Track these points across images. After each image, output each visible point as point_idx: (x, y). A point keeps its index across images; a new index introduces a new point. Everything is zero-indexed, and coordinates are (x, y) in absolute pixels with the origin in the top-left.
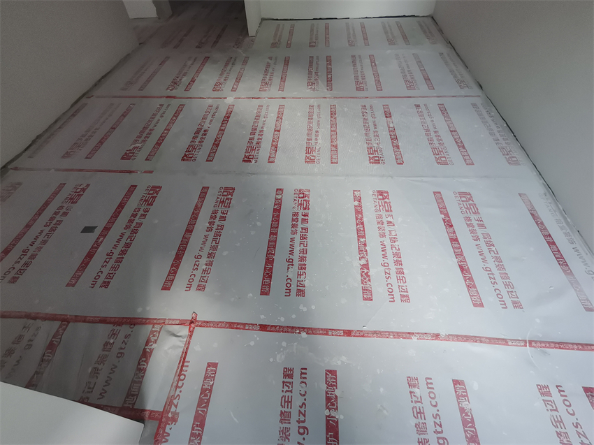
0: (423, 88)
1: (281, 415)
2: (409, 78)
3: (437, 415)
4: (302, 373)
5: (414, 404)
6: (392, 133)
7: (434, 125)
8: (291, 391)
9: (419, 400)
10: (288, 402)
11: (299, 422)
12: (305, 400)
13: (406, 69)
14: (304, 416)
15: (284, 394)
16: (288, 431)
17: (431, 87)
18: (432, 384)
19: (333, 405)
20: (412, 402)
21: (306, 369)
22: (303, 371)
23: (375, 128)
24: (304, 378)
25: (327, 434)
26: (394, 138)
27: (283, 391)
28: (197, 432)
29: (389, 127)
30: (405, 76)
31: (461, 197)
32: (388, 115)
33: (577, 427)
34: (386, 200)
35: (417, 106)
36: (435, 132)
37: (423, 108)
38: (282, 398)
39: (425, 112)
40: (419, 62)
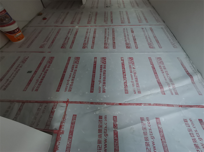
0: (144, 22)
1: (98, 130)
2: (139, 19)
3: (150, 129)
4: (105, 117)
5: (143, 126)
6: (134, 38)
7: (148, 35)
8: (102, 123)
9: (144, 124)
10: (101, 126)
11: (105, 132)
12: (107, 126)
13: (138, 16)
14: (106, 130)
15: (99, 124)
16: (101, 135)
17: (147, 22)
18: (149, 119)
19: (116, 127)
20: (142, 125)
21: (106, 116)
22: (106, 117)
23: (128, 36)
24: (106, 119)
25: (114, 136)
26: (135, 40)
27: (99, 123)
28: (71, 137)
29: (133, 36)
30: (138, 18)
31: (158, 59)
32: (132, 32)
33: (196, 131)
34: (132, 61)
35: (143, 29)
36: (149, 37)
37: (144, 29)
38: (99, 125)
39: (145, 30)
40: (143, 13)
